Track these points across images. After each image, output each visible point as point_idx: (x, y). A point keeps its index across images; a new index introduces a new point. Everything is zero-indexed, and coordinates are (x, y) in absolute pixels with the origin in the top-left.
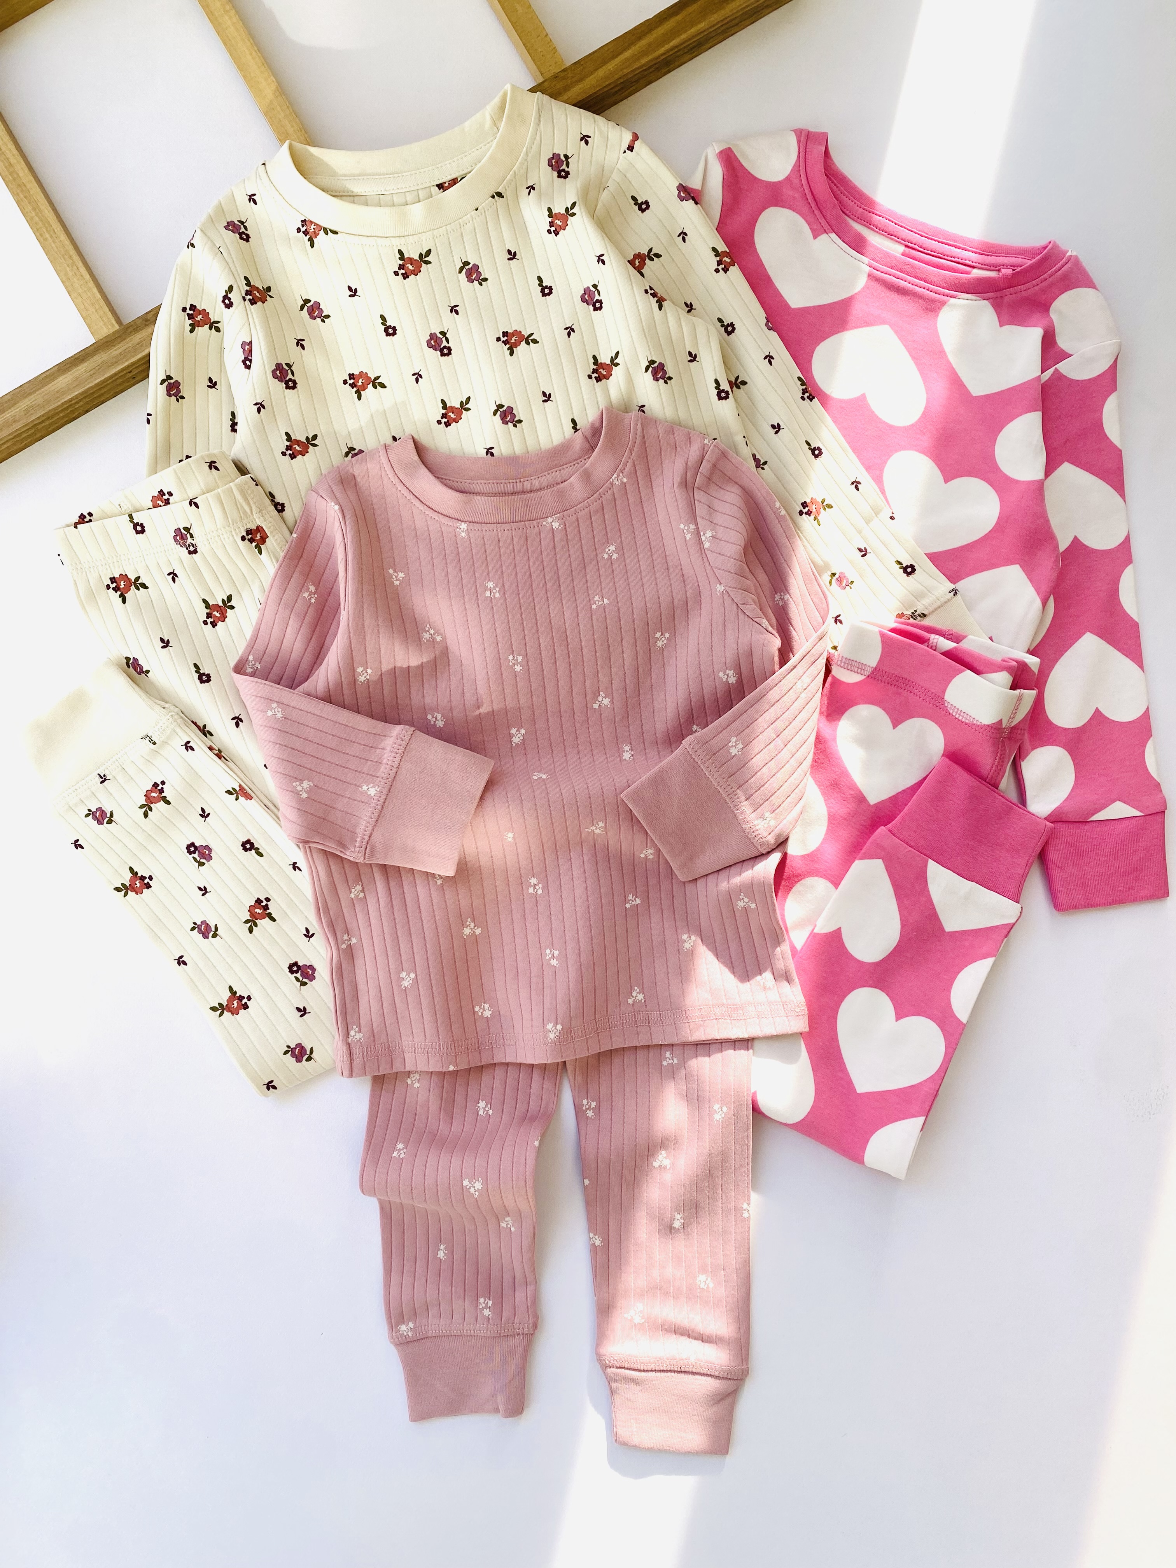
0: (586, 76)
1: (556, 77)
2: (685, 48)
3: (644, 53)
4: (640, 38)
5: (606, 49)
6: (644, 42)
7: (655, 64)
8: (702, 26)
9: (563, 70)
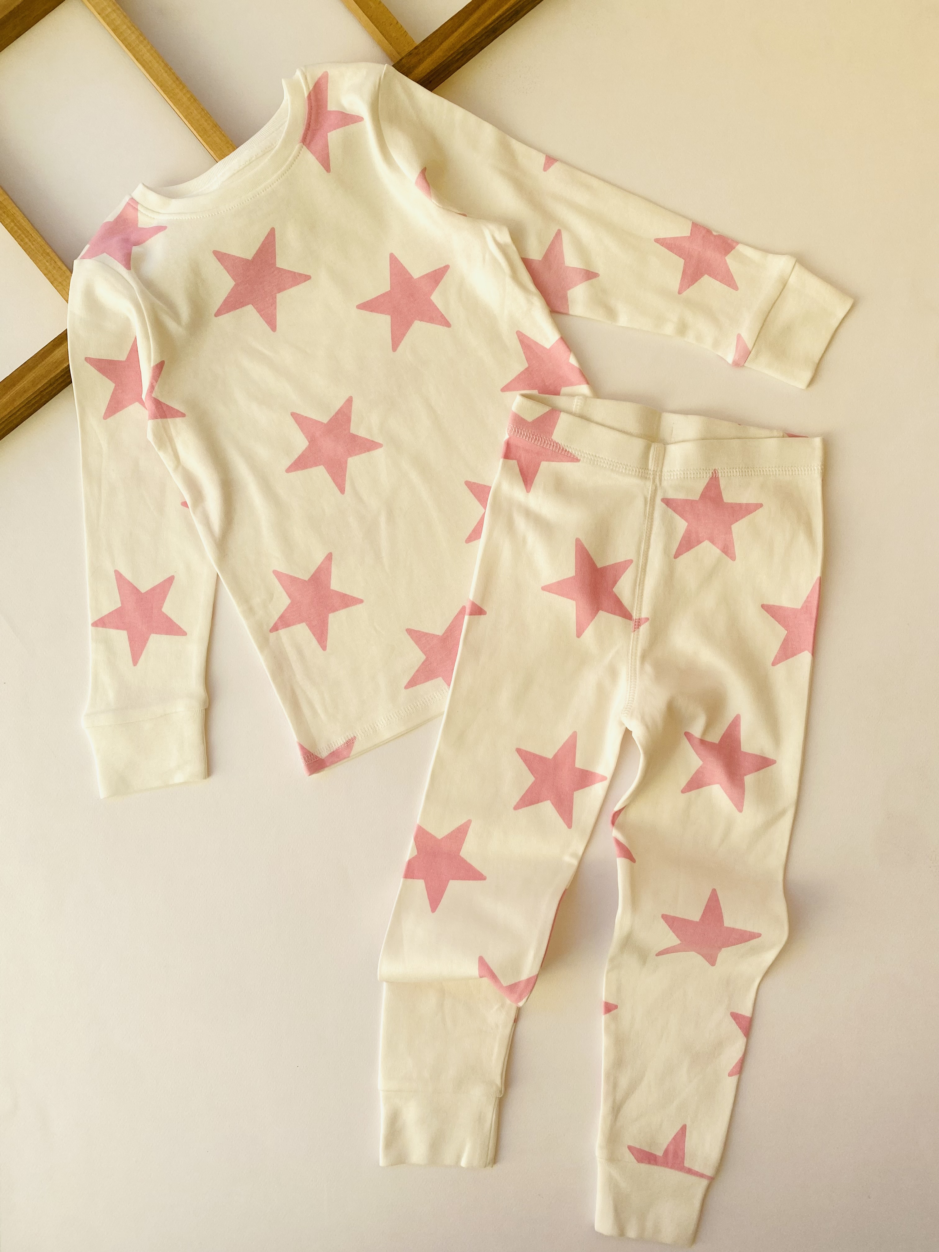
0: (434, 50)
3: (476, 25)
4: (471, 14)
7: (486, 32)
9: (415, 48)
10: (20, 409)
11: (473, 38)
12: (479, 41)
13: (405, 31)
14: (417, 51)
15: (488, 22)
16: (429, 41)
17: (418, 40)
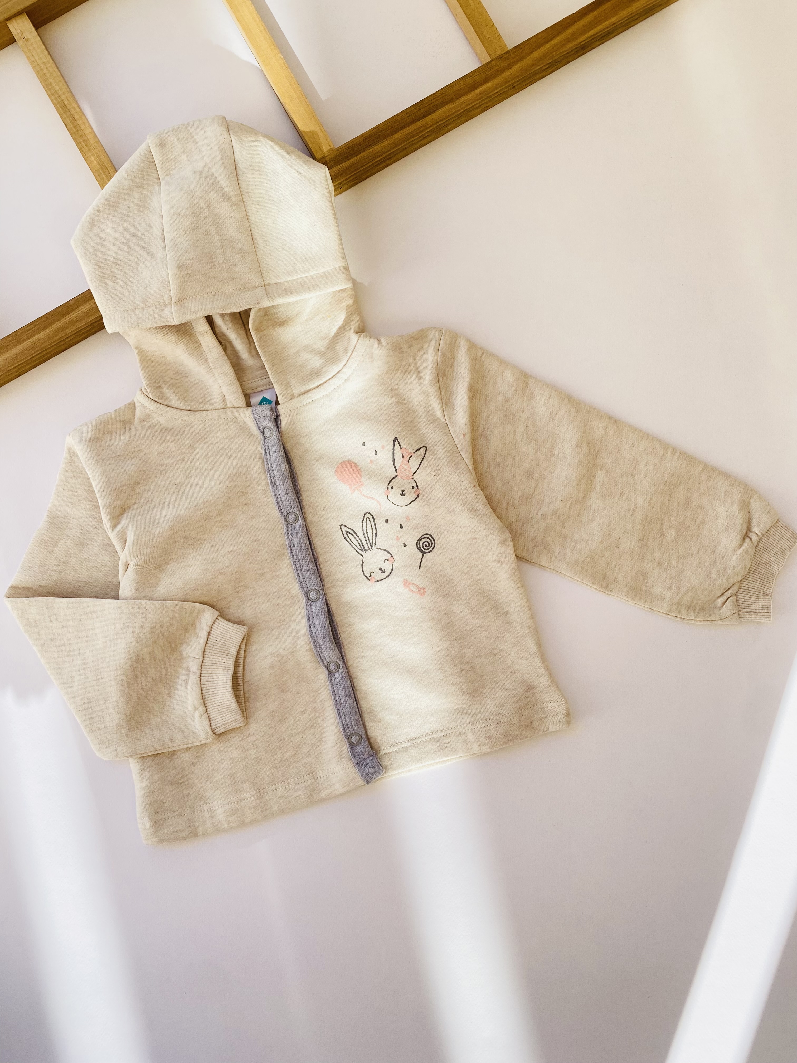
0: (524, 58)
1: (501, 57)
2: (598, 36)
3: (568, 40)
4: (566, 28)
5: (539, 36)
6: (569, 31)
7: (576, 48)
8: (614, 19)
9: (506, 52)
10: (71, 336)
11: (563, 52)
12: (567, 55)
13: (500, 35)
14: (507, 55)
15: (581, 40)
16: (521, 48)
17: (511, 45)
